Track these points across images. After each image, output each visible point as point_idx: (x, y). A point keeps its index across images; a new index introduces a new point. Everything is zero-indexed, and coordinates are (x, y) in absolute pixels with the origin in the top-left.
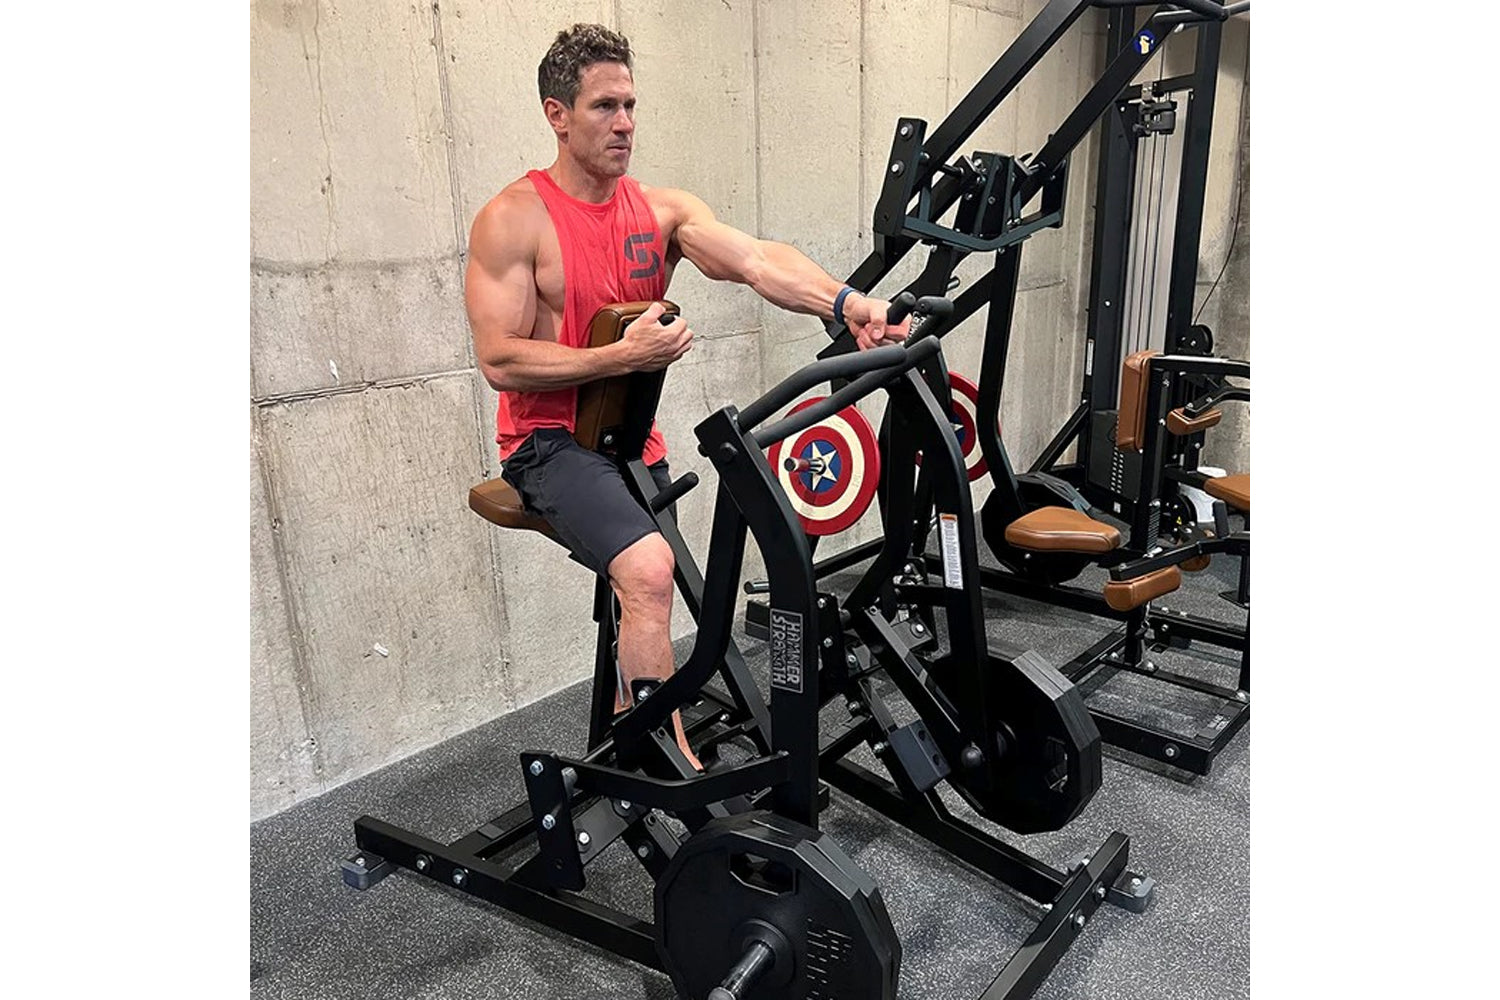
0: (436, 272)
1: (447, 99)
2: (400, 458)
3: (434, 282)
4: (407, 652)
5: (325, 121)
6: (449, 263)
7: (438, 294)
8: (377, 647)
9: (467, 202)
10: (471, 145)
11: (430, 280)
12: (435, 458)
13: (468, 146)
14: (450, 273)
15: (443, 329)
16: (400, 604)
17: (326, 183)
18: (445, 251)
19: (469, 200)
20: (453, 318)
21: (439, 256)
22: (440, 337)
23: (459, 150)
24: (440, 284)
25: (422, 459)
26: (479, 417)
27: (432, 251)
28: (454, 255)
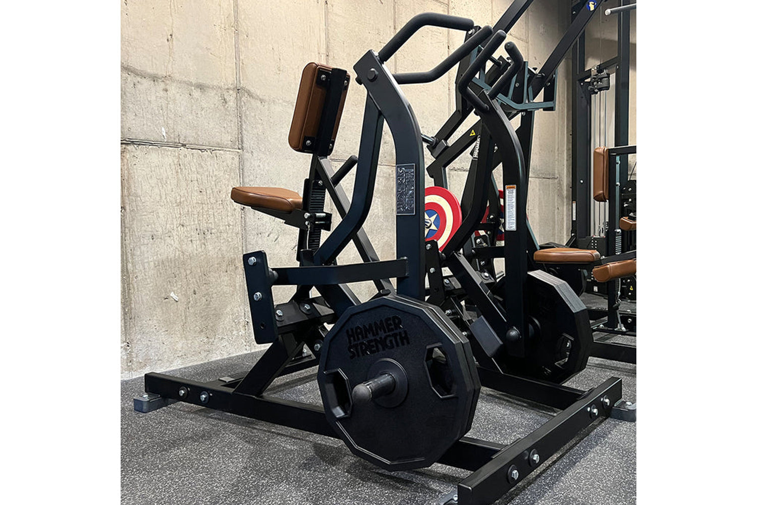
0: (224, 95)
1: (236, 12)
2: (195, 189)
3: (222, 99)
4: (189, 302)
5: (172, 7)
6: (231, 92)
7: (224, 106)
8: (172, 294)
9: (243, 64)
10: (247, 36)
11: (220, 98)
12: (215, 193)
13: (246, 37)
14: (231, 98)
15: (225, 126)
16: (188, 272)
17: (170, 37)
18: (230, 85)
19: (244, 62)
20: (231, 121)
21: (226, 87)
22: (223, 129)
23: (241, 38)
24: (225, 101)
25: (208, 192)
26: (241, 176)
27: (223, 84)
28: (234, 89)
